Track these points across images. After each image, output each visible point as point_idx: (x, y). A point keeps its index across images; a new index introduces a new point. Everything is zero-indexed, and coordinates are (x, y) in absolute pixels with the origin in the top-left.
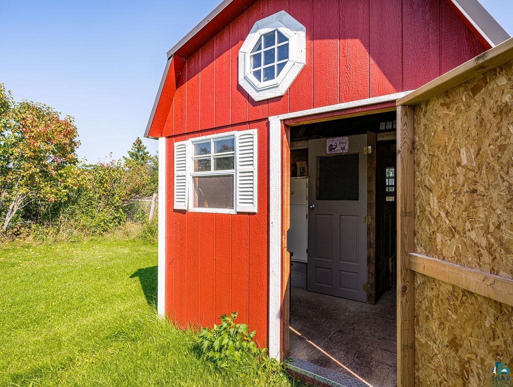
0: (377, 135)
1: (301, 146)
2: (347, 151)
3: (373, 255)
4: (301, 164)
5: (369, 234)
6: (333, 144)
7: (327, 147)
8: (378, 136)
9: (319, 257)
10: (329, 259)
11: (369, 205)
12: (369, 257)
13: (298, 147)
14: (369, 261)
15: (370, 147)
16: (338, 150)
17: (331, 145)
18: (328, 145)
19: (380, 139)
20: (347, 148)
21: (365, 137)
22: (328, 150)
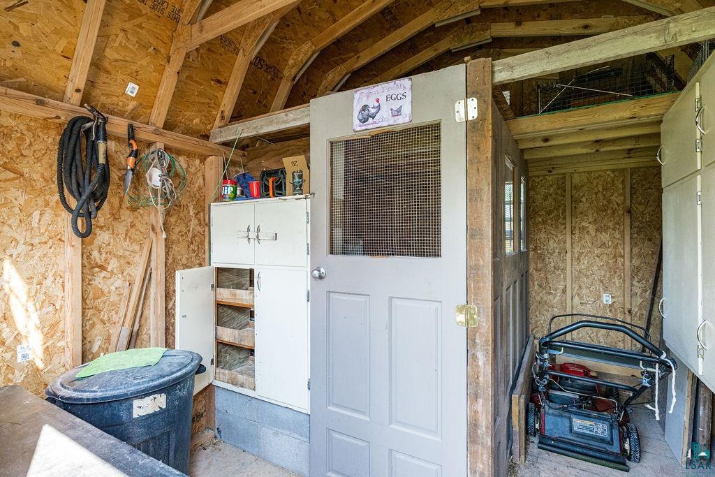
0: (493, 66)
1: (294, 120)
2: (407, 120)
3: (485, 420)
4: (294, 164)
5: (471, 358)
6: (371, 103)
7: (356, 113)
8: (496, 69)
9: (337, 405)
10: (363, 413)
11: (472, 271)
12: (473, 426)
13: (286, 122)
14: (472, 437)
15: (473, 103)
16: (385, 120)
17: (365, 108)
18: (357, 108)
19: (502, 76)
20: (407, 109)
21: (455, 74)
22: (356, 122)
